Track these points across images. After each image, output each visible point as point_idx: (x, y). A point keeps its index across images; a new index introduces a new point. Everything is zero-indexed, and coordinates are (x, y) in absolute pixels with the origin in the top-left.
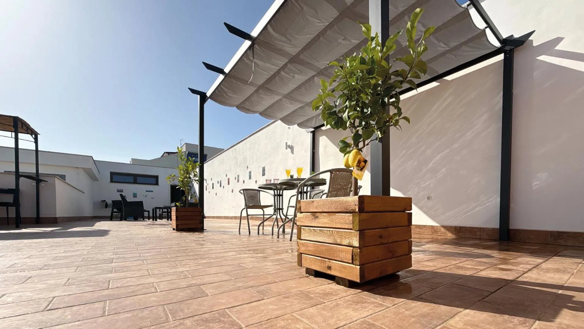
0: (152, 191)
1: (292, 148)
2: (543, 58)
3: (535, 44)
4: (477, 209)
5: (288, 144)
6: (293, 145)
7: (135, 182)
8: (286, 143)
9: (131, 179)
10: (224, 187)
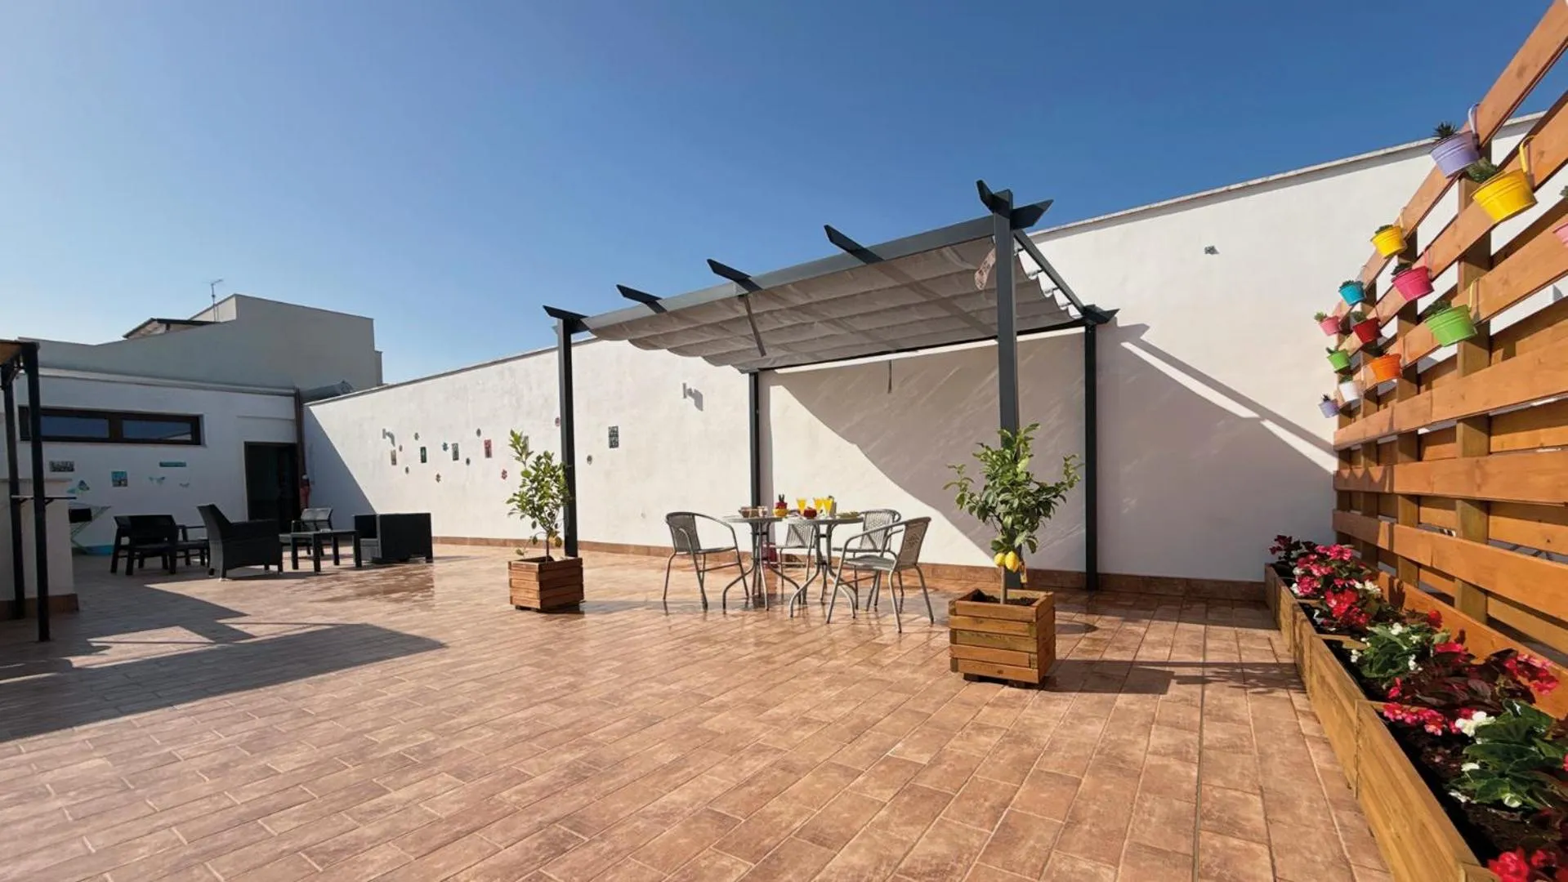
0: (182, 465)
1: (698, 398)
2: (1127, 345)
3: (1120, 324)
4: (1055, 543)
5: (688, 387)
6: (700, 391)
7: (116, 437)
8: (684, 385)
9: (102, 428)
10: (468, 461)
